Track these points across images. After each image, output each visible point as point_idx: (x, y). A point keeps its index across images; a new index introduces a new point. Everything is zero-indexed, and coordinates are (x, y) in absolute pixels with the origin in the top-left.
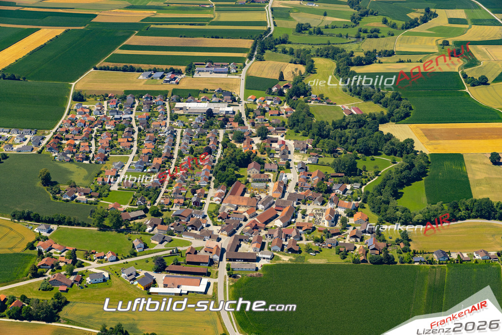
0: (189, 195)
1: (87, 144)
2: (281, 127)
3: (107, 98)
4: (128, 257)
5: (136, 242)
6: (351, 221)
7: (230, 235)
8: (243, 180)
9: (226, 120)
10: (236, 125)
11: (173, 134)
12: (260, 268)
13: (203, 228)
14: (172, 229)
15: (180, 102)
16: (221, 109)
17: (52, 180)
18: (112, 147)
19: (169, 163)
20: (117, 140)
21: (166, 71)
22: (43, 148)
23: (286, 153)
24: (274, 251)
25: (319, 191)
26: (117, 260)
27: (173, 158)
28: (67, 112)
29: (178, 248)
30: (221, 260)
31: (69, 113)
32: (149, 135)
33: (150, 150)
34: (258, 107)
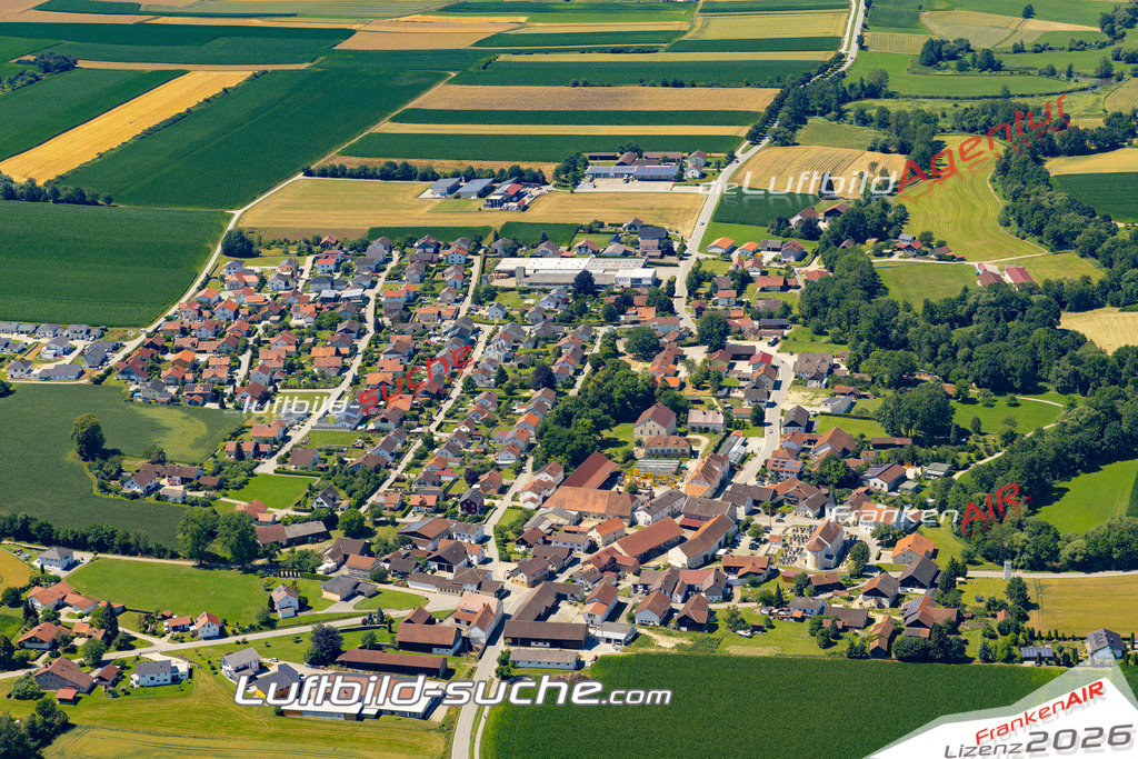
0: (459, 487)
1: (227, 360)
2: (775, 320)
3: (315, 249)
4: (252, 629)
5: (279, 595)
6: (888, 557)
7: (533, 584)
8: (618, 453)
9: (625, 301)
10: (649, 314)
11: (466, 338)
12: (588, 664)
13: (470, 564)
14: (387, 566)
15: (514, 255)
16: (619, 274)
17: (107, 446)
18: (290, 368)
19: (432, 410)
20: (309, 351)
21: (499, 178)
22: (109, 372)
23: (766, 384)
24: (642, 624)
25: (821, 480)
26: (223, 634)
27: (446, 397)
28: (198, 283)
29: (386, 612)
30: (492, 640)
31: (204, 285)
32: (398, 337)
33: (390, 377)
34: (731, 268)
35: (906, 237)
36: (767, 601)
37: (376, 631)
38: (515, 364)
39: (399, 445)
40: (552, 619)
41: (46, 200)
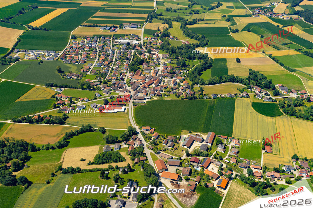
0: (119, 76)
1: (77, 56)
2: (157, 49)
3: (86, 38)
4: (94, 99)
5: (97, 94)
6: (182, 84)
7: (134, 90)
8: (141, 70)
9: (135, 46)
10: (139, 48)
11: (113, 52)
12: (145, 102)
13: (124, 88)
14: (112, 89)
15: (116, 39)
16: (133, 42)
17: (62, 71)
18: (88, 57)
19: (111, 63)
20: (90, 55)
21: (111, 27)
22: (58, 58)
23: (158, 59)
24: (152, 96)
25: (170, 73)
26: (89, 101)
27: (113, 61)
28: (68, 44)
29: (114, 96)
31: (70, 44)
32: (103, 52)
33: (104, 58)
34: (148, 41)
35: (171, 37)
36: (168, 91)
37: (113, 99)
38: (122, 56)
39: (108, 69)
40: (138, 96)
41: (39, 30)
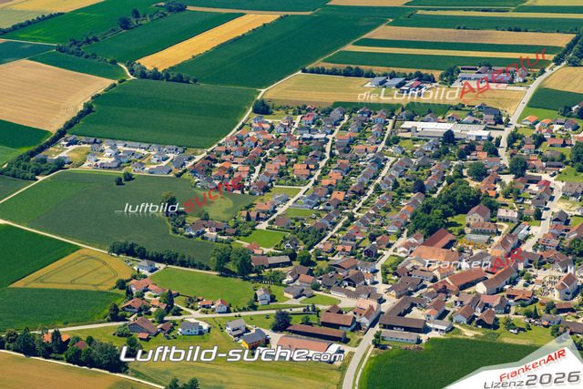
0: (365, 242)
1: (247, 168)
2: (556, 162)
3: (303, 112)
4: (244, 310)
7: (398, 297)
8: (456, 230)
9: (471, 148)
10: (483, 156)
11: (379, 163)
12: (424, 342)
13: (366, 284)
14: (320, 282)
15: (412, 120)
16: (468, 133)
18: (281, 174)
19: (356, 201)
20: (293, 166)
21: (408, 78)
22: (185, 171)
23: (545, 197)
24: (457, 323)
25: (570, 252)
26: (228, 311)
27: (364, 194)
28: (237, 127)
29: (316, 306)
30: (372, 325)
31: (241, 128)
32: (342, 161)
34: (535, 133)
36: (529, 315)
37: (310, 316)
38: (404, 179)
39: (335, 219)
40: (407, 316)
41: (162, 80)
